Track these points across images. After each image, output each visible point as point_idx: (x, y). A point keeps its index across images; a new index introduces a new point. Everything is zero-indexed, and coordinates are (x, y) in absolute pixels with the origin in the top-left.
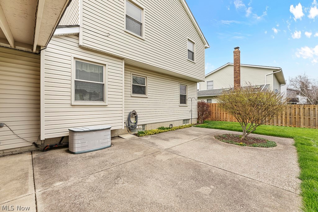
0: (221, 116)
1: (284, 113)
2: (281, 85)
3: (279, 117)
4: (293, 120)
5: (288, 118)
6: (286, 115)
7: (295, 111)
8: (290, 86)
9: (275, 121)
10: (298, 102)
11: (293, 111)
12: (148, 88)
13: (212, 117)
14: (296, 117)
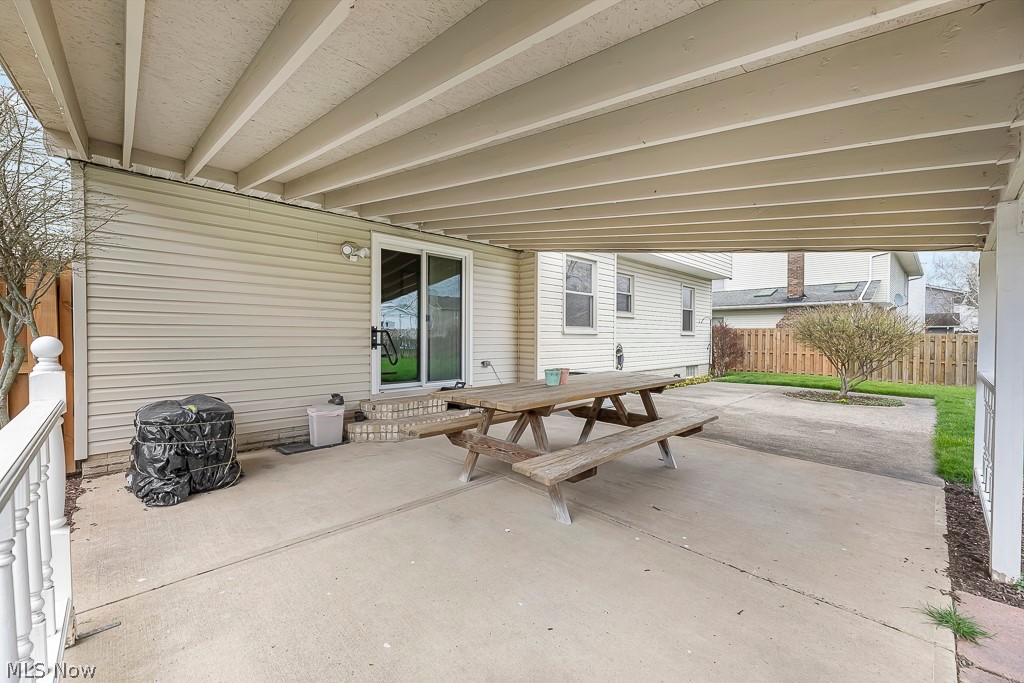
0: (756, 360)
1: (917, 353)
2: (910, 278)
3: (906, 364)
4: (938, 369)
5: (927, 366)
6: (922, 357)
7: (944, 348)
8: (935, 281)
9: (895, 371)
10: (959, 324)
11: (938, 350)
12: (636, 298)
13: (746, 362)
14: (946, 362)
